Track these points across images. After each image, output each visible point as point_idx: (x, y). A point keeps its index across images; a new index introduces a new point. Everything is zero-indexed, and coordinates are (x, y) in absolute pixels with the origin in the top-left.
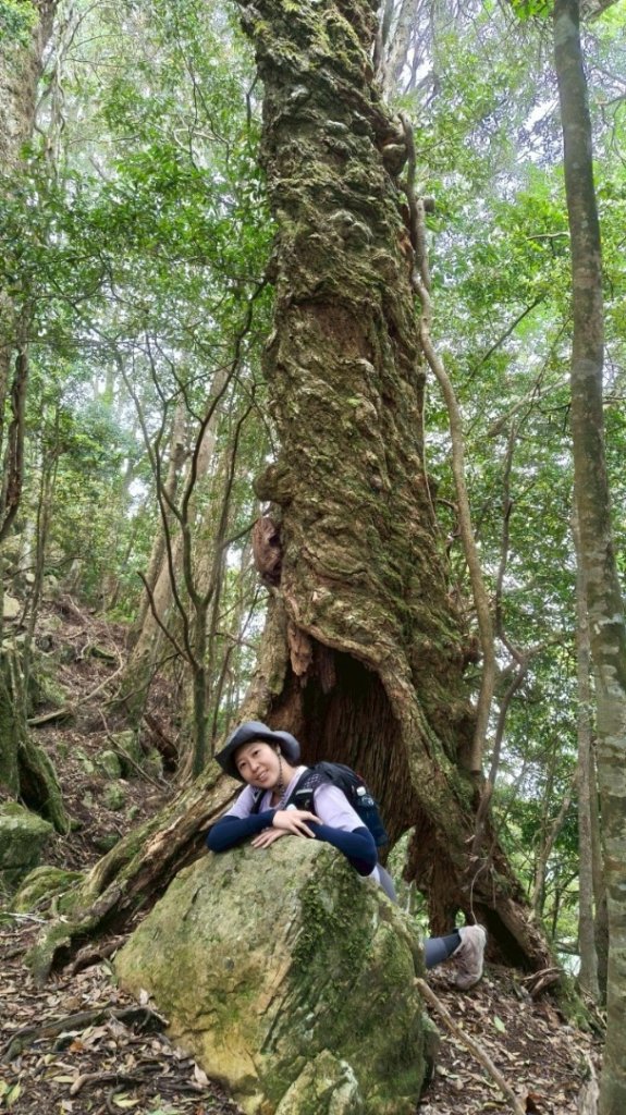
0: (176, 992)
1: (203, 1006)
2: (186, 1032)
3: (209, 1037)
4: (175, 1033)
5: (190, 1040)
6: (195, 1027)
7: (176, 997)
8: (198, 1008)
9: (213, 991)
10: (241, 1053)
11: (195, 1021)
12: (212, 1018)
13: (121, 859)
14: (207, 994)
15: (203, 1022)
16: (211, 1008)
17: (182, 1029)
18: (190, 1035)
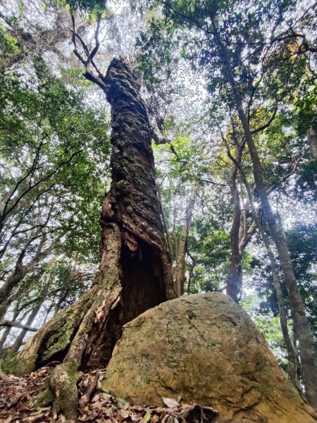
0: (205, 386)
1: (243, 387)
2: (236, 413)
3: (263, 409)
4: (226, 418)
5: (244, 418)
6: (245, 405)
7: (209, 390)
8: (240, 390)
9: (243, 374)
10: (296, 410)
11: (243, 401)
12: (255, 394)
13: (51, 331)
14: (240, 378)
15: (249, 399)
16: (249, 387)
17: (231, 412)
18: (242, 414)
